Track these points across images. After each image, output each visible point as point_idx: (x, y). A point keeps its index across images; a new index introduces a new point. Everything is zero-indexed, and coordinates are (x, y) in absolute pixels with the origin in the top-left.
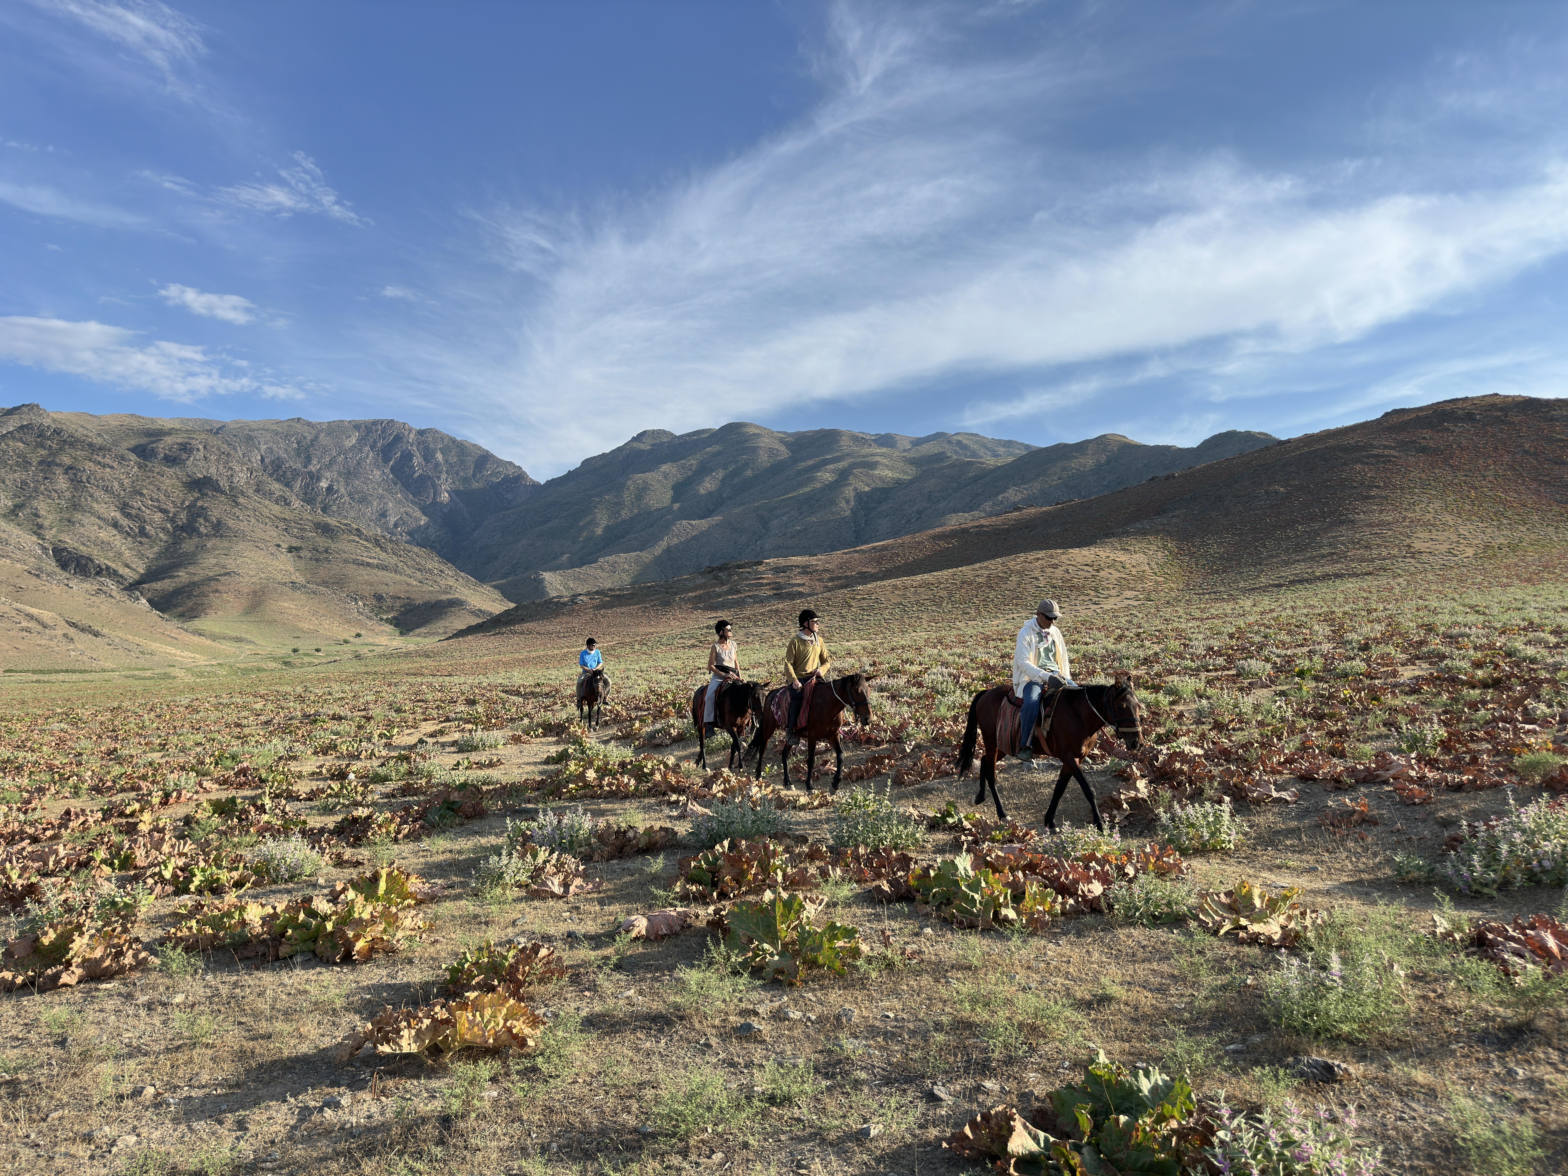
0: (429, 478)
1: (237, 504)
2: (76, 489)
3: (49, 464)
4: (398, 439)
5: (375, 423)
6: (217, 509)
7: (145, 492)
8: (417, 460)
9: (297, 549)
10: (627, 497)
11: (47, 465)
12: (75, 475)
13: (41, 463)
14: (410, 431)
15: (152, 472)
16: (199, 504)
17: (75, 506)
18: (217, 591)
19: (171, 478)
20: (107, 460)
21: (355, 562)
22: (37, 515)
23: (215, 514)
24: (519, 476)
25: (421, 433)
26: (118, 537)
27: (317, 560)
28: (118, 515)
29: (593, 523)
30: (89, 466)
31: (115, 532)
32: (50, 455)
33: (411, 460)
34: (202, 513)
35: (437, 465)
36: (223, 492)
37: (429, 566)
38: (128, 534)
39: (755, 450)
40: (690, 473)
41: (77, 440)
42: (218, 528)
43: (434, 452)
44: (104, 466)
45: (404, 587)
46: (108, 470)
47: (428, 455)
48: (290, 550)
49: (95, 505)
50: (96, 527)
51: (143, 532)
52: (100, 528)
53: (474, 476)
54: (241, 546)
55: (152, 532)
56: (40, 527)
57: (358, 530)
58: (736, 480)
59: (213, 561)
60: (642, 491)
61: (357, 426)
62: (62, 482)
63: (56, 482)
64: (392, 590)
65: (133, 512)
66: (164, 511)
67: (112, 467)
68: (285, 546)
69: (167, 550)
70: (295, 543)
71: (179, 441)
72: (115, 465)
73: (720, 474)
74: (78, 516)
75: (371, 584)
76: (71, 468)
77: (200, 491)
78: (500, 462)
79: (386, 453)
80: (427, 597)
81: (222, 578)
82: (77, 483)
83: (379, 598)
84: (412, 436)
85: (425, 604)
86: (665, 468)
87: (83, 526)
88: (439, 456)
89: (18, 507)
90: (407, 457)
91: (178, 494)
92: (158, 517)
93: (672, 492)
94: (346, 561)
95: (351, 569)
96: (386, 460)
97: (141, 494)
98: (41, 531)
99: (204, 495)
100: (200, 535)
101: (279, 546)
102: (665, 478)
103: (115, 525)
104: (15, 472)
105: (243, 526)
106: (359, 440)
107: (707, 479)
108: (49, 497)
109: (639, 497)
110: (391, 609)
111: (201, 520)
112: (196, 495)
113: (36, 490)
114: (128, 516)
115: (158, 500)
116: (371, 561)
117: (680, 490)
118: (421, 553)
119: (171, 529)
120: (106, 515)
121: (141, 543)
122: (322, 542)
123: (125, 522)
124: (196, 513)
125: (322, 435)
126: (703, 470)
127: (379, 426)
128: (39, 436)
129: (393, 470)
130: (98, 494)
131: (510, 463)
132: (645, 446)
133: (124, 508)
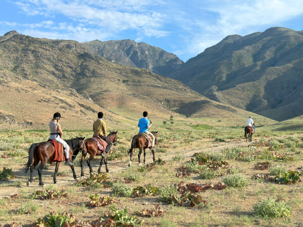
0: (144, 61)
1: (99, 63)
2: (37, 60)
3: (26, 50)
4: (132, 46)
5: (123, 41)
6: (92, 65)
7: (63, 60)
8: (139, 54)
9: (127, 81)
10: (234, 61)
11: (25, 50)
12: (36, 54)
13: (23, 50)
14: (136, 43)
15: (64, 52)
16: (85, 64)
17: (38, 67)
18: (103, 98)
19: (72, 54)
20: (47, 48)
21: (152, 86)
22: (23, 70)
23: (92, 68)
24: (177, 59)
25: (139, 44)
26: (55, 78)
27: (136, 86)
28: (53, 69)
29: (221, 72)
30: (41, 50)
31: (53, 76)
32: (26, 46)
33: (137, 54)
34: (86, 67)
35: (146, 56)
36: (93, 59)
37: (180, 88)
38: (58, 77)
39: (288, 37)
40: (258, 49)
41: (35, 40)
42: (94, 74)
43: (145, 51)
44: (46, 50)
45: (177, 96)
46: (48, 52)
47: (143, 52)
48: (124, 82)
49: (45, 66)
50: (46, 74)
51: (64, 76)
52: (48, 75)
53: (159, 59)
54: (105, 80)
55: (68, 76)
56: (26, 75)
57: (149, 72)
58: (281, 51)
59: (96, 86)
60: (240, 58)
61: (117, 42)
62: (31, 57)
63: (29, 57)
64: (172, 97)
65: (60, 68)
66: (71, 67)
67: (49, 50)
68: (121, 80)
69: (75, 83)
70: (126, 79)
71: (66, 44)
72: (50, 49)
73: (273, 49)
74: (39, 70)
75: (162, 95)
76: (34, 51)
77: (84, 59)
78: (168, 54)
79: (127, 52)
80: (190, 100)
81: (104, 93)
82: (37, 57)
83: (168, 101)
84: (136, 45)
85: (190, 103)
86: (247, 48)
87: (42, 74)
88: (147, 52)
89: (17, 67)
90: (135, 53)
91: (75, 60)
92: (69, 70)
93: (252, 58)
94: (148, 86)
95: (152, 89)
96: (128, 54)
97: (62, 61)
98: (26, 76)
99: (86, 60)
100: (87, 77)
101: (119, 80)
102: (248, 52)
103: (53, 74)
104: (13, 53)
105: (103, 72)
106: (118, 47)
107: (268, 51)
108: (27, 63)
109: (239, 61)
110: (175, 106)
111: (86, 70)
112: (82, 60)
113: (22, 60)
114: (57, 70)
115: (68, 63)
116: (159, 85)
117: (256, 57)
118: (175, 82)
119: (75, 75)
120: (49, 70)
121: (64, 80)
122: (136, 78)
123: (57, 72)
124: (84, 68)
125: (107, 45)
126: (265, 48)
127: (124, 42)
128: (21, 39)
129: (130, 58)
130: (45, 61)
131: (172, 54)
132: (230, 41)
133: (56, 66)
